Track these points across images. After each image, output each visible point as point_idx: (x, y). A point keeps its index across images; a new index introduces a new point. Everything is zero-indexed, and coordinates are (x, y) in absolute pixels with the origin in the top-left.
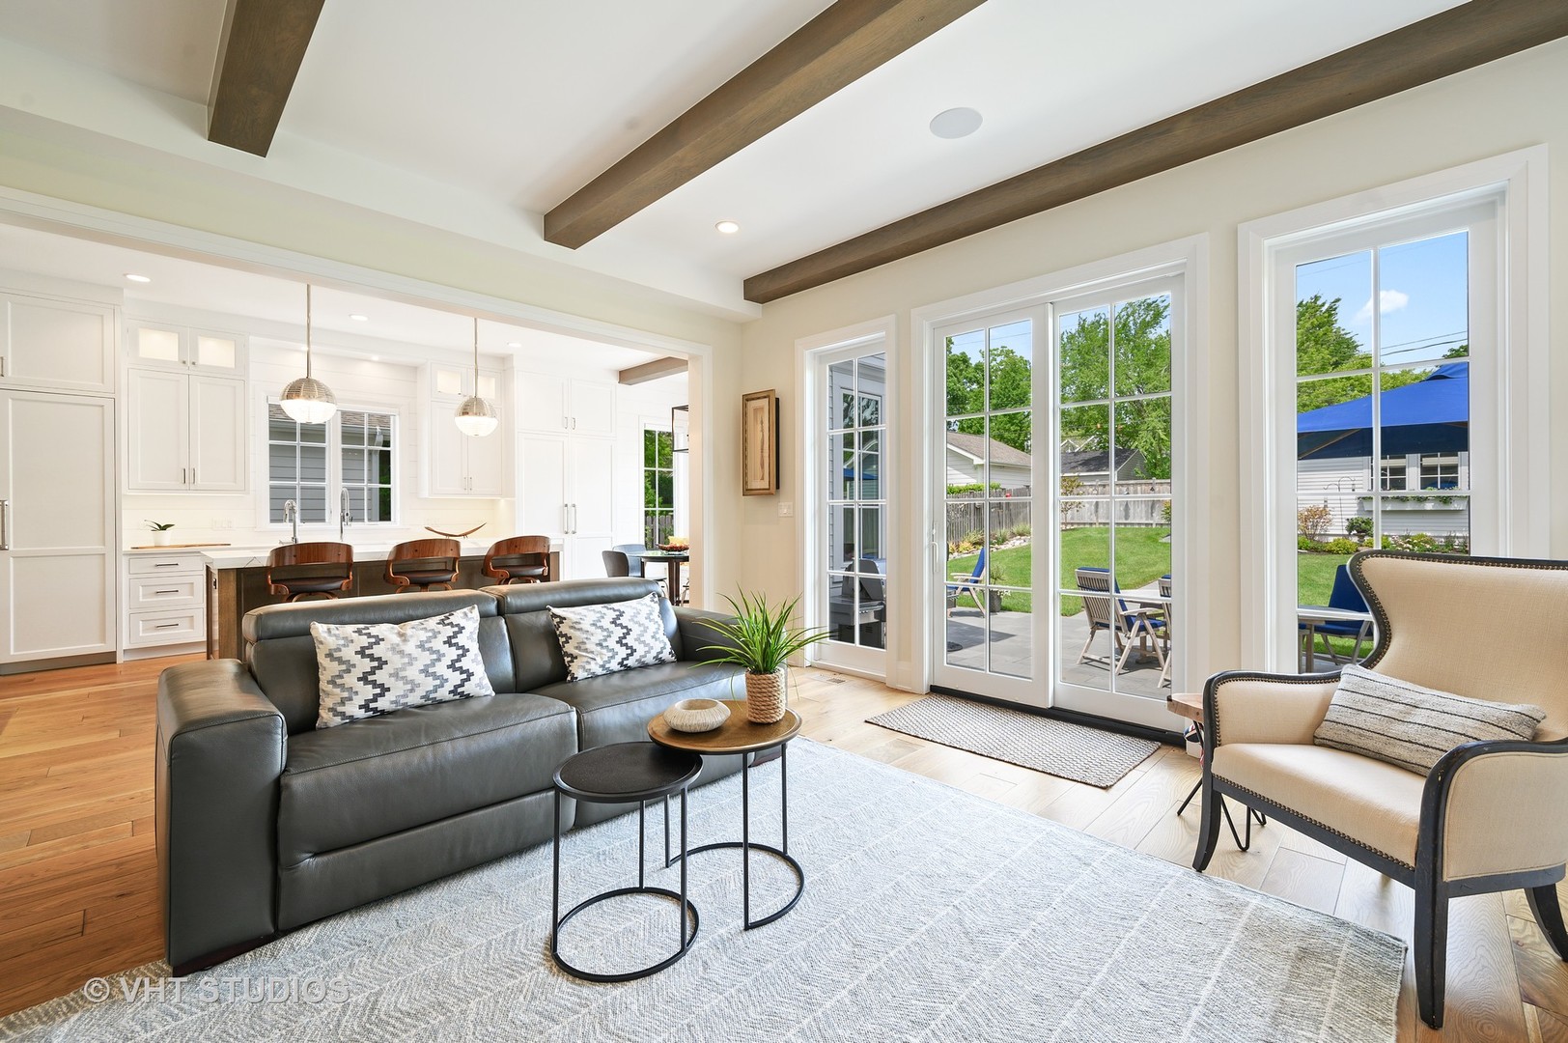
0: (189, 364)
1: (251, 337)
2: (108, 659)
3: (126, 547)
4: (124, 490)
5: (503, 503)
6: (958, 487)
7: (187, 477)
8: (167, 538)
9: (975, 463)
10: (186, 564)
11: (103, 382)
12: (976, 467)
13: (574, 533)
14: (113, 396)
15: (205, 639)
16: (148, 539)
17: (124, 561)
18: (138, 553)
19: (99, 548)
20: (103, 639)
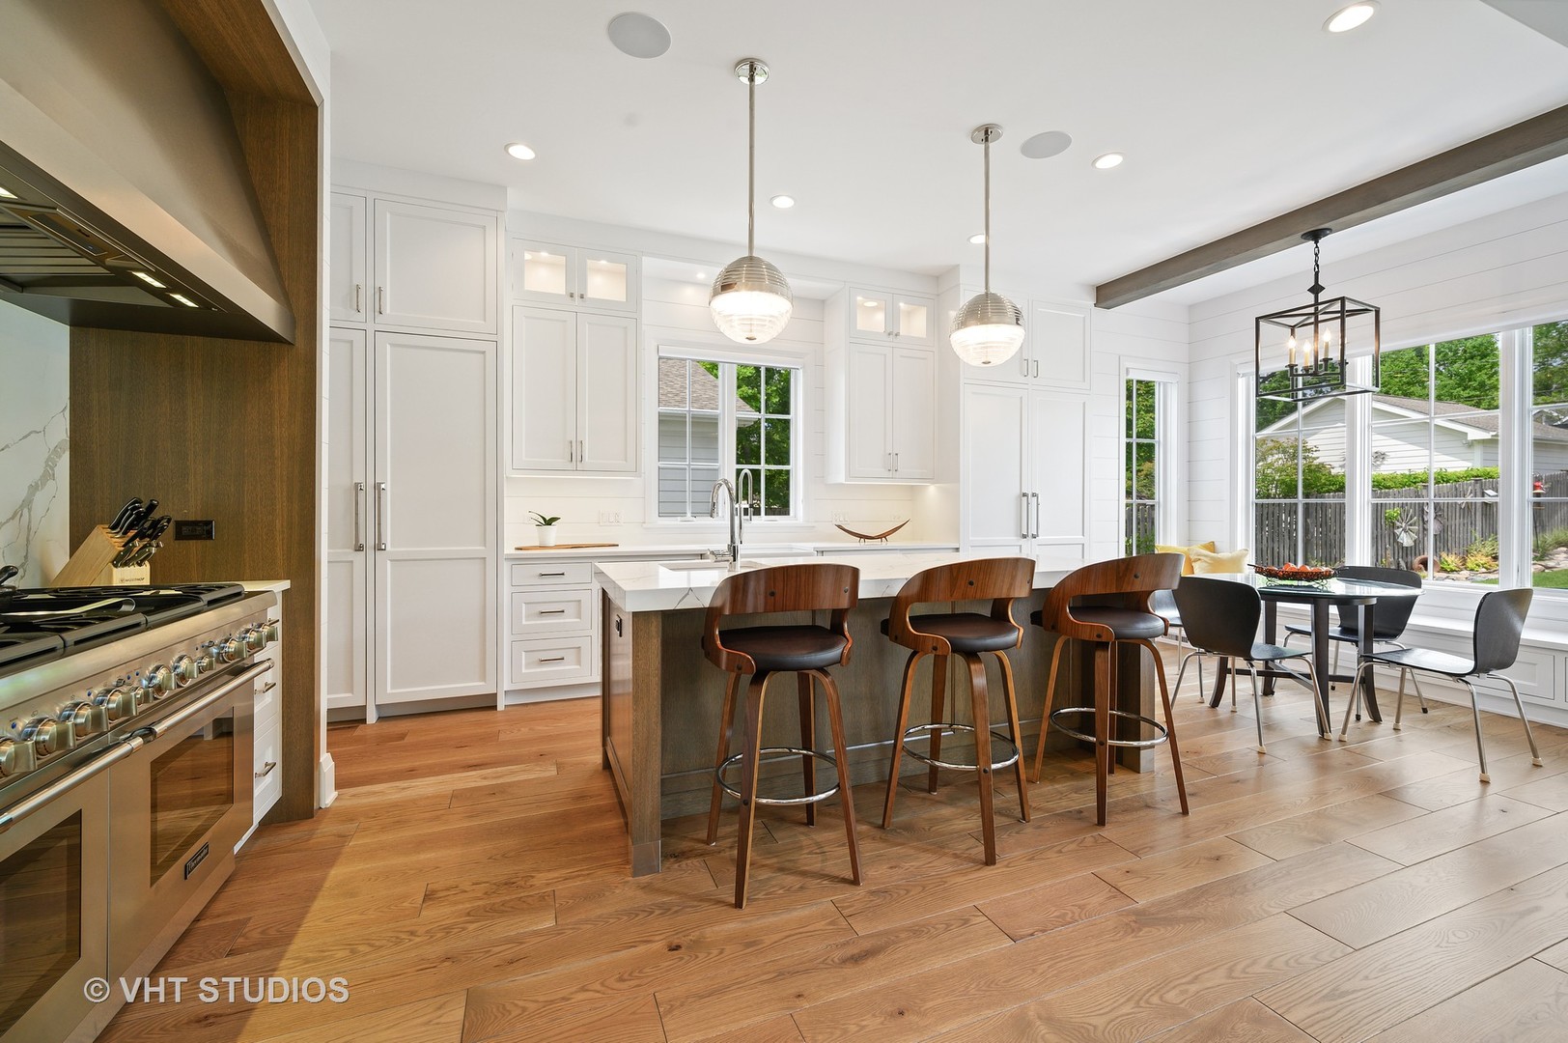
0: (576, 296)
1: (643, 258)
2: (486, 704)
3: (509, 549)
4: (508, 471)
5: (932, 490)
6: (1454, 473)
7: (575, 456)
8: (553, 536)
9: (1470, 438)
10: (576, 573)
11: (485, 320)
12: (1471, 444)
13: (1034, 537)
14: (494, 338)
15: (598, 678)
16: (532, 535)
17: (506, 567)
18: (523, 557)
19: (477, 549)
20: (483, 678)
